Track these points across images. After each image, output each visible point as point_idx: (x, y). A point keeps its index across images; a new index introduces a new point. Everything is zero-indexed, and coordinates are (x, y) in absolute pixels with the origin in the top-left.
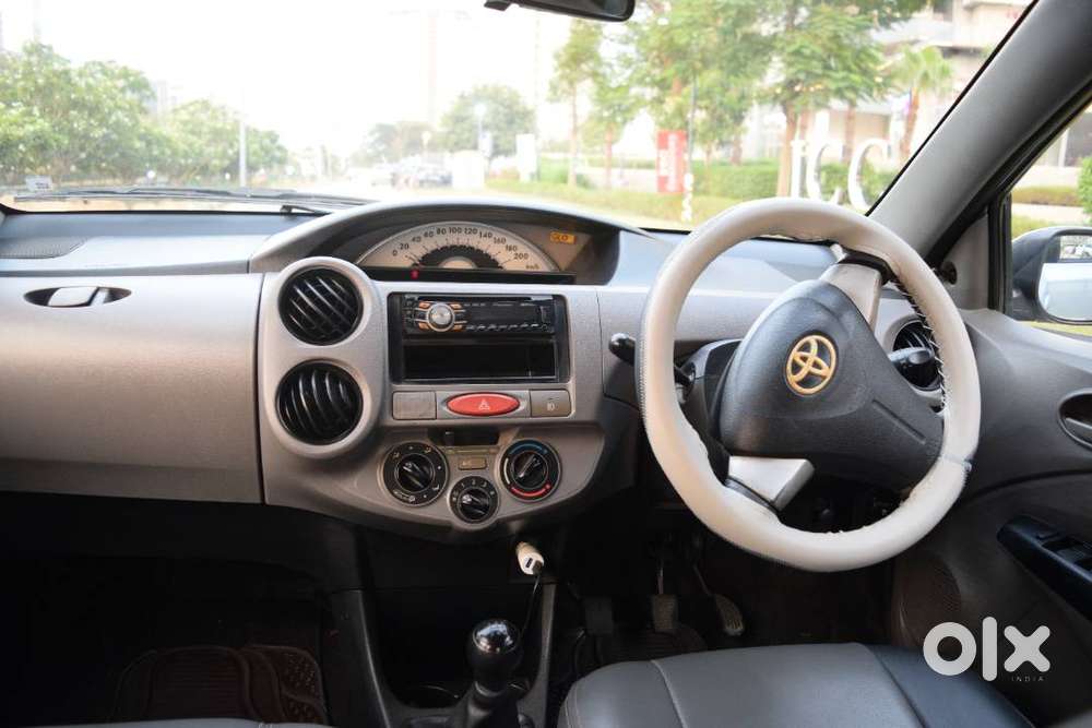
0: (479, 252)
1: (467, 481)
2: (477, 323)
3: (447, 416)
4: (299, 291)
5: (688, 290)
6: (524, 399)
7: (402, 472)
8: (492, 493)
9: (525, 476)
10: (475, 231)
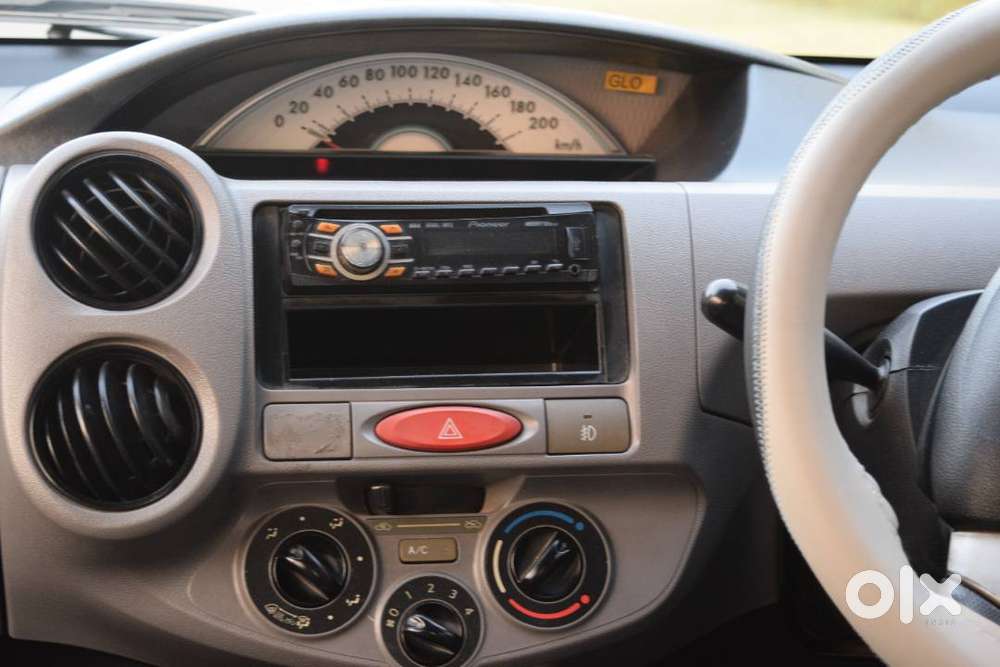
0: (456, 115)
1: (417, 586)
2: (437, 262)
3: (372, 452)
4: (73, 202)
5: (858, 187)
6: (530, 417)
7: (285, 570)
8: (469, 611)
9: (535, 578)
10: (444, 73)
